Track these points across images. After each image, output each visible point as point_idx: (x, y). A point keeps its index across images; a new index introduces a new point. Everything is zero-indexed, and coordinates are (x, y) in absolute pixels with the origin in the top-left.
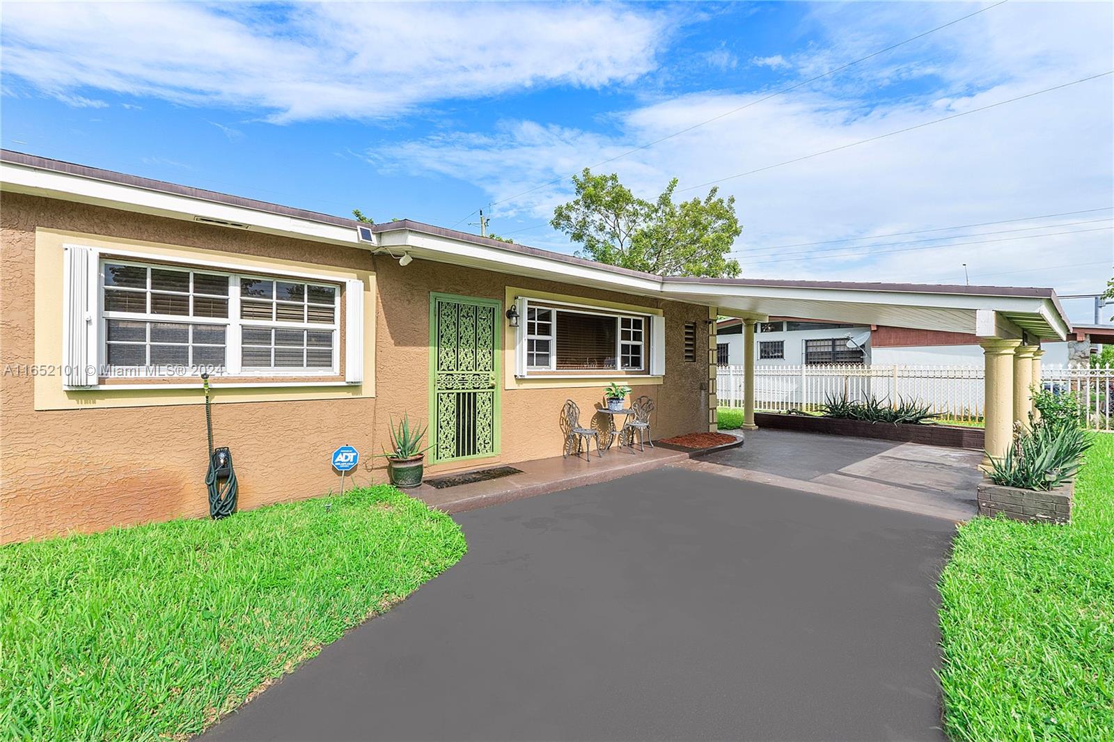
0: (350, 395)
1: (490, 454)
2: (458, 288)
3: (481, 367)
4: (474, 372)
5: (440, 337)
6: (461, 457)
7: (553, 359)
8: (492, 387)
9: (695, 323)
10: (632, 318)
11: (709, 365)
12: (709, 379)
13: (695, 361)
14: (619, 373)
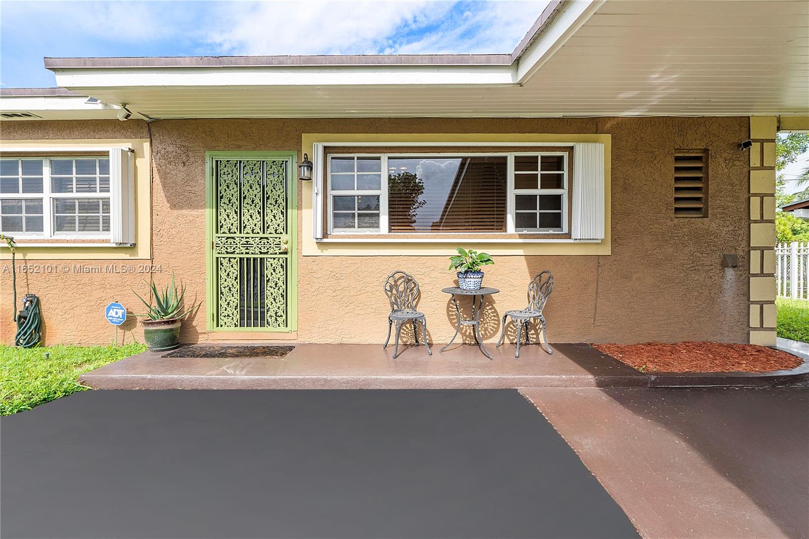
0: (127, 256)
1: (282, 328)
2: (241, 143)
3: (271, 230)
4: (261, 235)
5: (219, 197)
6: (245, 329)
7: (384, 219)
8: (286, 253)
9: (706, 151)
10: (539, 154)
11: (749, 221)
12: (749, 249)
13: (706, 216)
14: (511, 236)
